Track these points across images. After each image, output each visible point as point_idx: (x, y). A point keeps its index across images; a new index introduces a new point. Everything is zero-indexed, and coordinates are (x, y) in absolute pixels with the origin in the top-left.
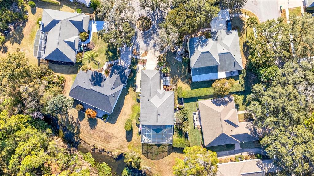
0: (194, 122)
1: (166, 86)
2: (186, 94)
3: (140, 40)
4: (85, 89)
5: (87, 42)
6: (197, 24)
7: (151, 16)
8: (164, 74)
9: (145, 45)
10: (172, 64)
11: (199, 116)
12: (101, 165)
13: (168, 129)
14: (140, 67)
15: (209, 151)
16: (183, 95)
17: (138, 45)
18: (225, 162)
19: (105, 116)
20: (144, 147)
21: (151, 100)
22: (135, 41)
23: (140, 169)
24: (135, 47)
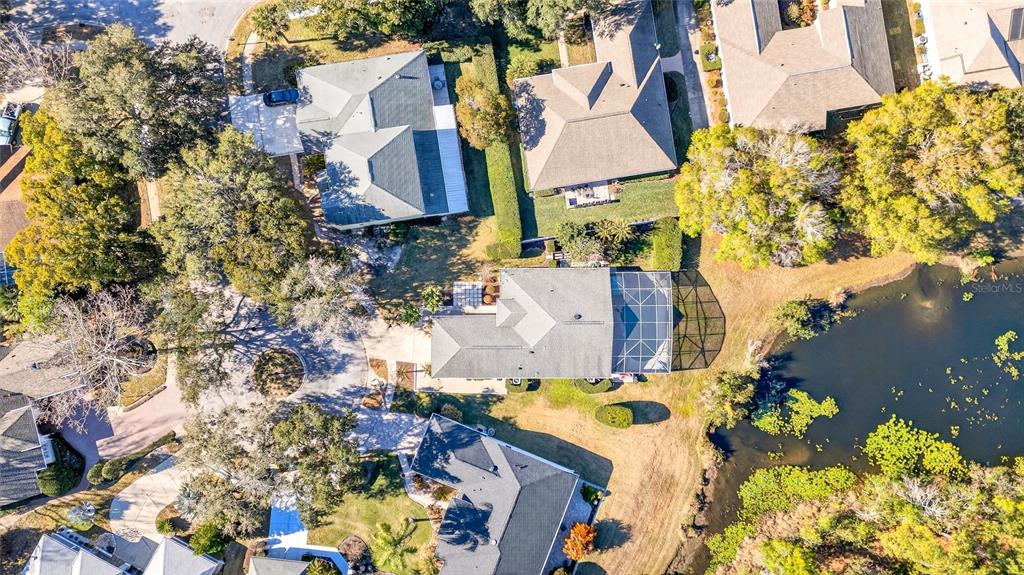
0: (599, 203)
1: (483, 295)
2: (509, 230)
3: (335, 385)
4: (498, 565)
5: (340, 562)
6: (276, 199)
7: (253, 351)
8: (446, 303)
9: (350, 368)
10: (413, 279)
11: (579, 187)
12: (747, 502)
13: (623, 289)
14: (421, 383)
15: (690, 156)
16: (513, 238)
17: (349, 393)
18: (723, 103)
19: (587, 494)
20: (686, 364)
21: (532, 344)
22: (336, 404)
23: (756, 376)
24: (357, 400)
